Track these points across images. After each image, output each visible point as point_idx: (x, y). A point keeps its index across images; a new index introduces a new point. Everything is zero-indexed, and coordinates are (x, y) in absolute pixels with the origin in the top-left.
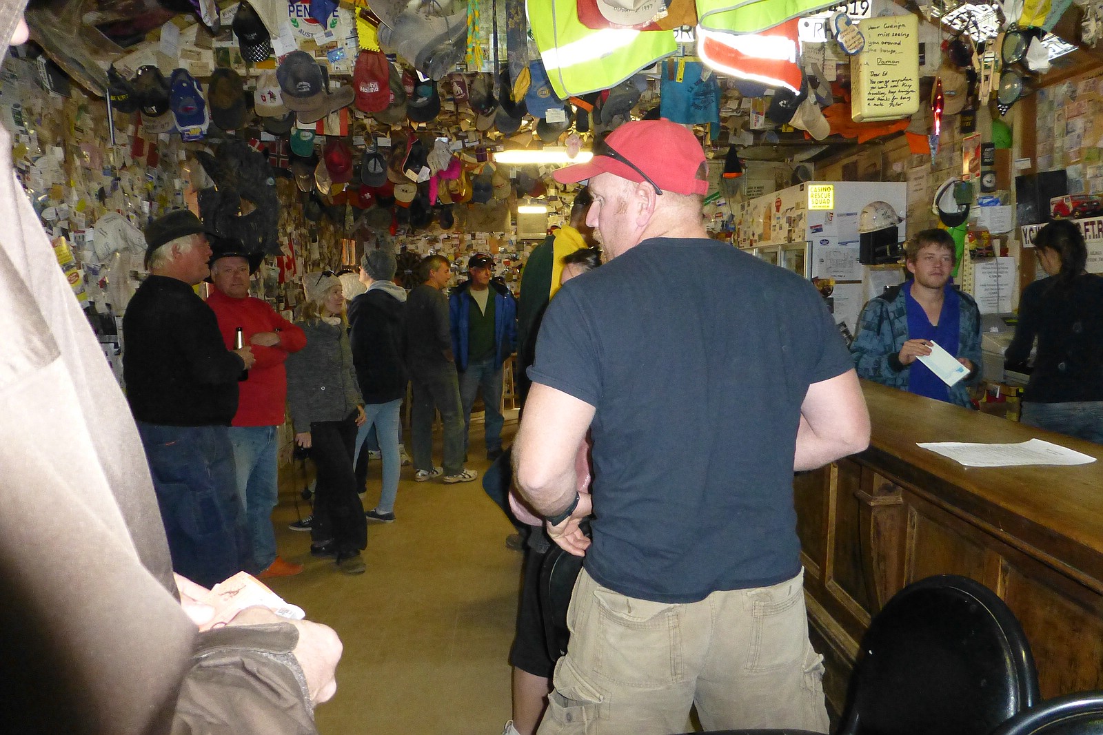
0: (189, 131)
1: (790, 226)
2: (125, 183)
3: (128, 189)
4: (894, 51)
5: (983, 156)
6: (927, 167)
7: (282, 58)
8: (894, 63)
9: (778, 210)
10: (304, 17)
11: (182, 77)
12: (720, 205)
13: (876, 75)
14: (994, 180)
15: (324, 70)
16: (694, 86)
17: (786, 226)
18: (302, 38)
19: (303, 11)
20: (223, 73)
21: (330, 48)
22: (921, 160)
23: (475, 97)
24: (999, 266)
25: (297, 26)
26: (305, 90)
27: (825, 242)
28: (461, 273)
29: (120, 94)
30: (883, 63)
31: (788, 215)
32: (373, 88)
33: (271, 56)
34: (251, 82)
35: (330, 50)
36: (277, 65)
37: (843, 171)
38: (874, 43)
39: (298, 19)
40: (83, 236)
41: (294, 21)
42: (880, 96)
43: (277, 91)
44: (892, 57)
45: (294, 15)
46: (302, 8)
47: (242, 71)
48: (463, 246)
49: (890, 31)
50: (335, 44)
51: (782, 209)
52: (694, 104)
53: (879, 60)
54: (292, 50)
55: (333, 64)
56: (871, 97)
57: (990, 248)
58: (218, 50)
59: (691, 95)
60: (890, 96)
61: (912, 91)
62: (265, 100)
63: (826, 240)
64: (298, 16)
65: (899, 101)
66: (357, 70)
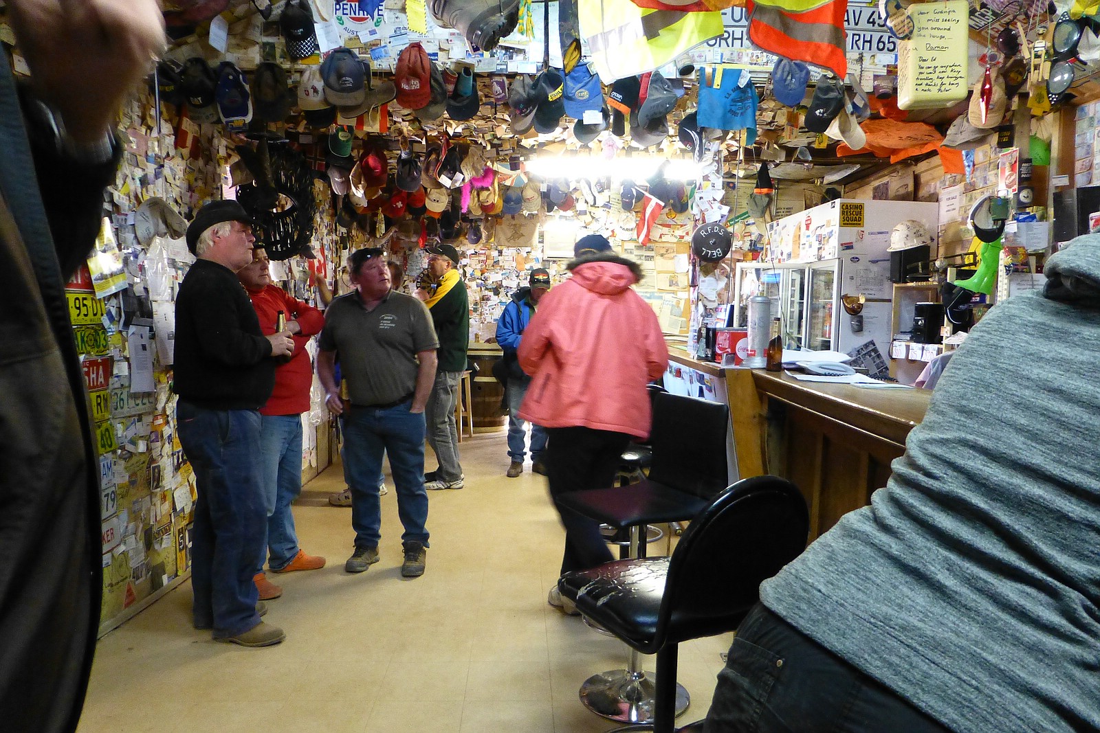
0: (232, 122)
1: (820, 244)
2: (166, 171)
3: (170, 179)
4: (944, 37)
5: (1020, 172)
6: (960, 187)
7: (327, 54)
8: (943, 49)
9: (808, 228)
10: (349, 15)
11: (228, 70)
12: (749, 225)
13: (925, 60)
14: (1031, 196)
15: (367, 66)
16: (731, 92)
17: (816, 245)
18: (347, 35)
19: (349, 9)
20: (268, 66)
21: (373, 46)
22: (954, 180)
23: (515, 97)
24: (1035, 283)
25: (342, 24)
26: (348, 85)
27: (855, 259)
28: (487, 289)
29: (168, 85)
30: (932, 49)
31: (819, 232)
32: (415, 84)
33: (317, 52)
34: (296, 76)
35: (374, 48)
36: (321, 61)
37: (874, 193)
38: (923, 28)
39: (344, 17)
40: (126, 219)
41: (340, 19)
42: (928, 82)
43: (320, 84)
44: (941, 43)
45: (340, 13)
46: (348, 7)
47: (287, 65)
48: (490, 262)
49: (941, 16)
50: (379, 42)
51: (812, 227)
52: (731, 111)
53: (928, 46)
54: (336, 46)
55: (375, 62)
56: (920, 82)
57: (1026, 264)
58: (265, 45)
59: (728, 101)
60: (939, 82)
61: (961, 77)
62: (308, 95)
63: (857, 258)
64: (344, 14)
65: (948, 87)
66: (399, 68)
